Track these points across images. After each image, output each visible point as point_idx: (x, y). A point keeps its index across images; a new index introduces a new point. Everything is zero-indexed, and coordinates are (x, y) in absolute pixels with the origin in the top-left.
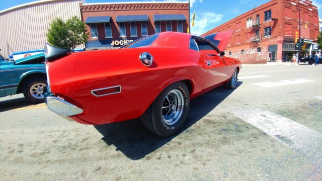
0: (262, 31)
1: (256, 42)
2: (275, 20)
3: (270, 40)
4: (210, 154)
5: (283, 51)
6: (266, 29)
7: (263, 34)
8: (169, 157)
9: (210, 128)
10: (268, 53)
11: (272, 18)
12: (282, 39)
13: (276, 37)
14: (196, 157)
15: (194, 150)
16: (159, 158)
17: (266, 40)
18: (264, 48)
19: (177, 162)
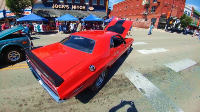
0: (150, 9)
1: (146, 15)
2: (159, 3)
3: (154, 15)
4: (114, 99)
5: (159, 23)
6: (153, 7)
7: (150, 10)
8: (99, 101)
9: (115, 84)
10: (151, 23)
11: (157, 1)
12: (160, 16)
13: (157, 13)
14: (109, 100)
15: (108, 97)
16: (95, 102)
17: (151, 14)
18: (149, 19)
19: (102, 103)
